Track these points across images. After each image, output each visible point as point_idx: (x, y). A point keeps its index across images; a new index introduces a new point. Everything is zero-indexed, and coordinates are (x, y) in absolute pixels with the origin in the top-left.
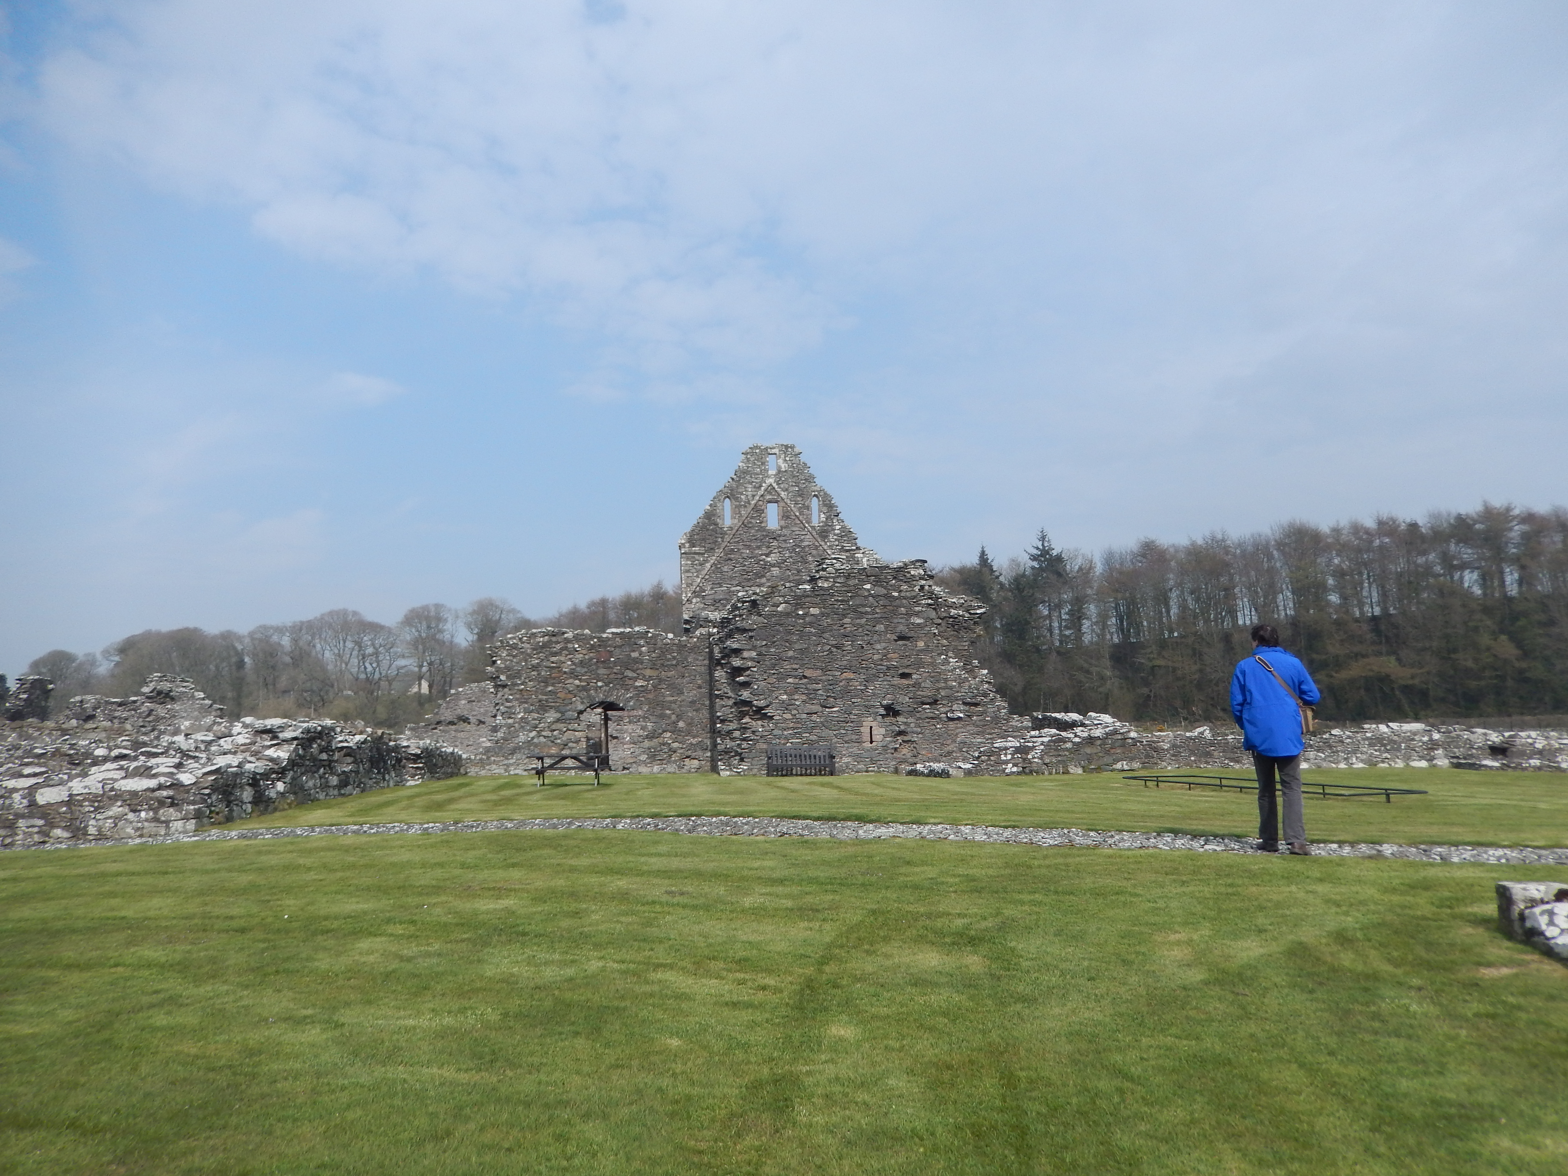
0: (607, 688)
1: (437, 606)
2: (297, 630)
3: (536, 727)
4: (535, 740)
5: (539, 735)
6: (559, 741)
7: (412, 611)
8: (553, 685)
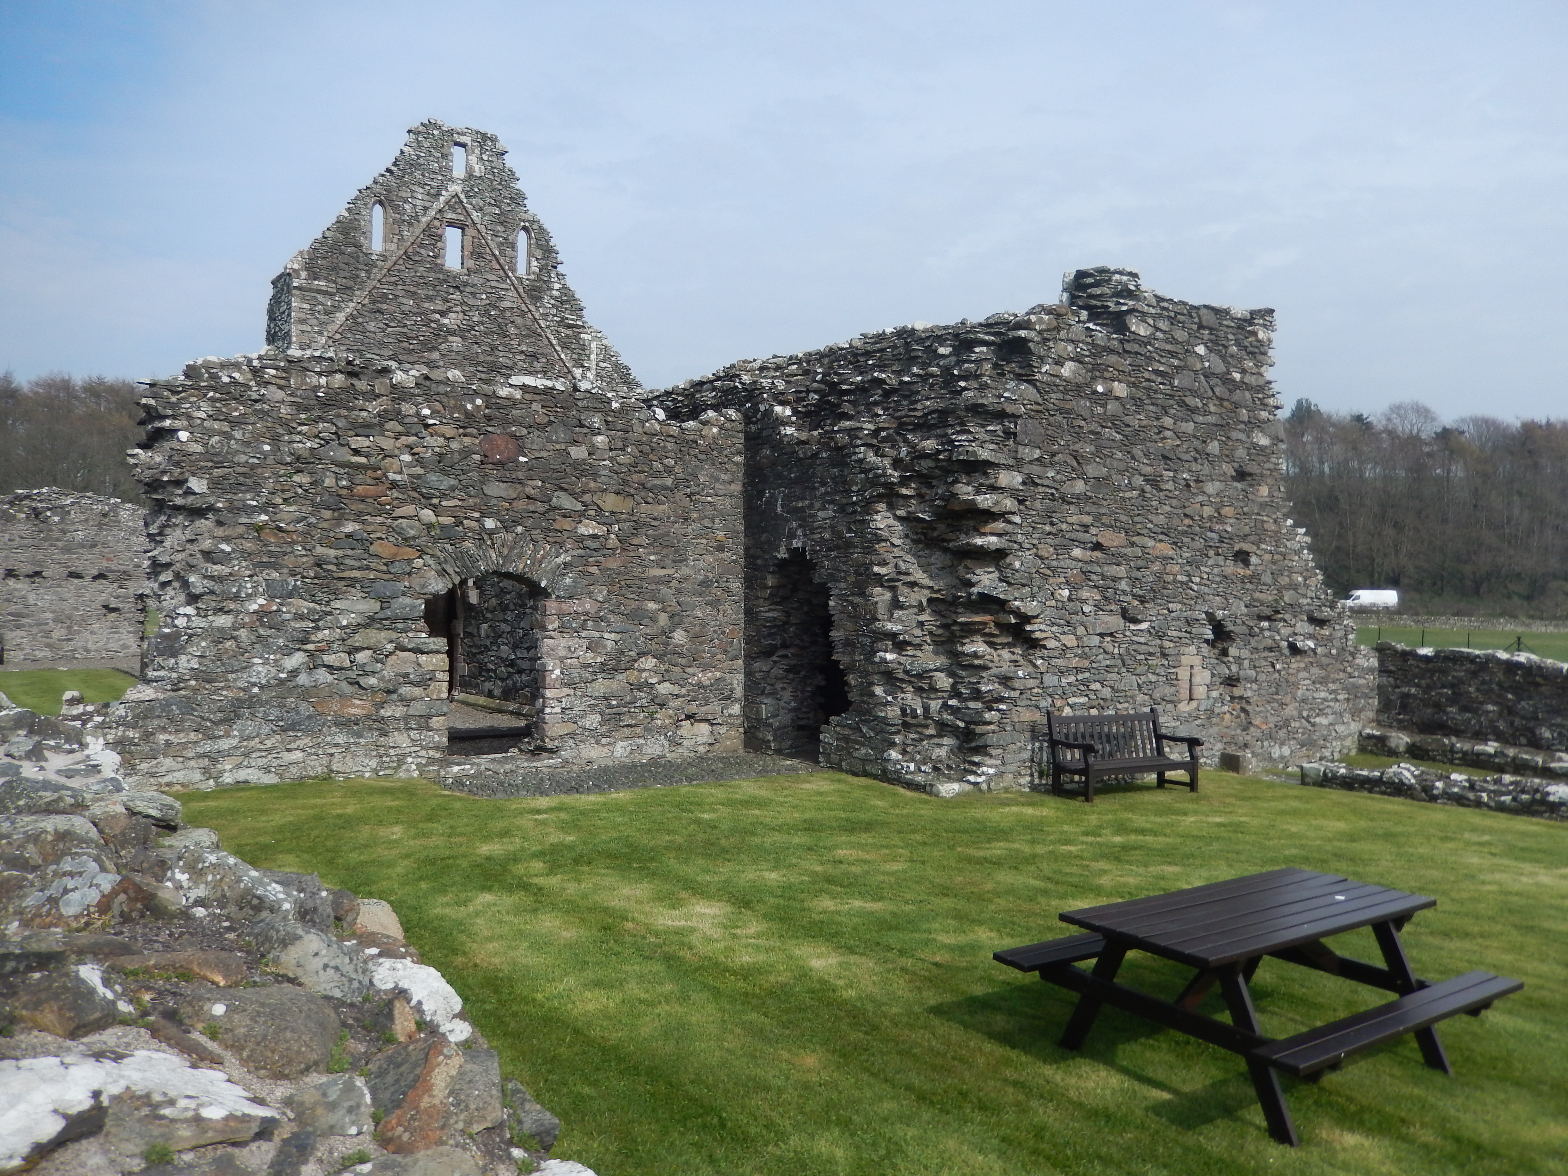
0: (510, 537)
3: (305, 641)
4: (303, 679)
5: (314, 663)
6: (373, 681)
8: (358, 517)
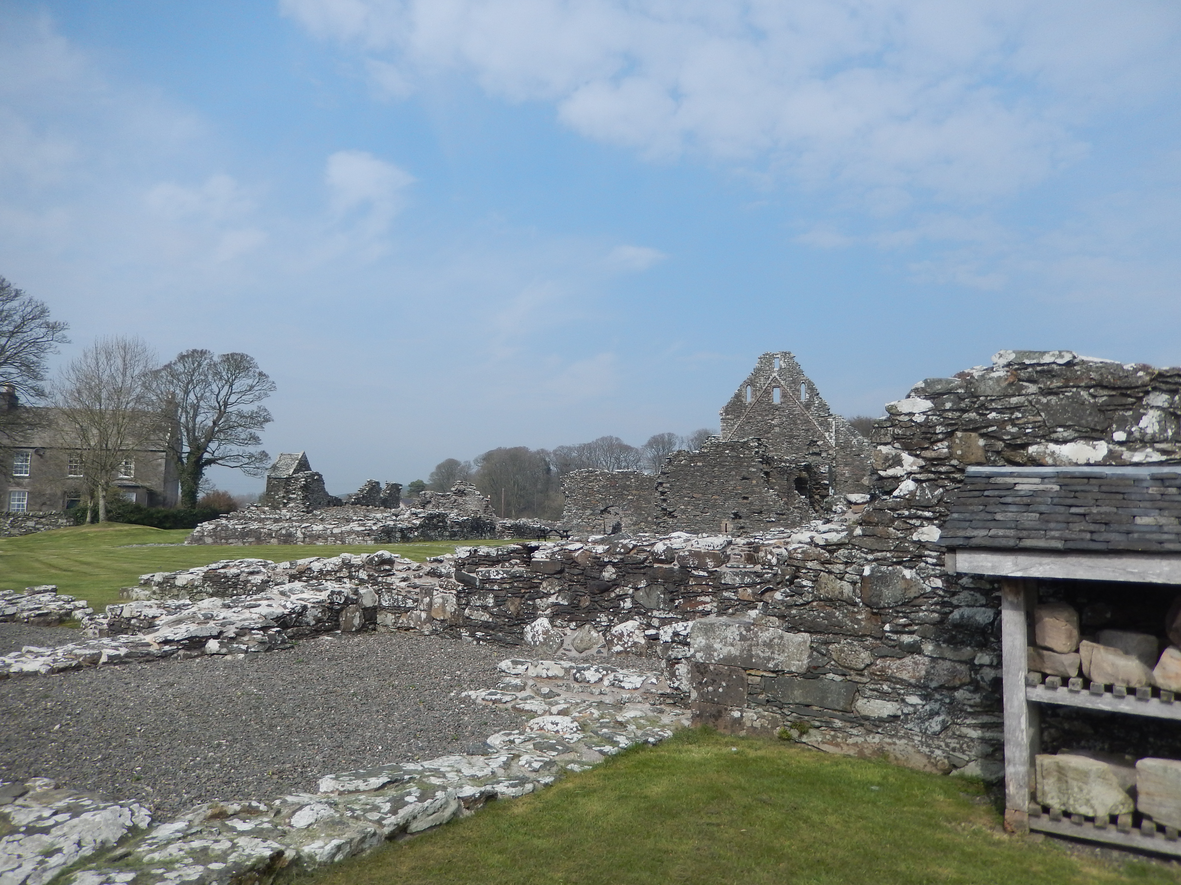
0: (615, 499)
1: (670, 435)
2: (582, 449)
3: (581, 517)
5: (582, 521)
7: (654, 438)
8: (589, 497)
